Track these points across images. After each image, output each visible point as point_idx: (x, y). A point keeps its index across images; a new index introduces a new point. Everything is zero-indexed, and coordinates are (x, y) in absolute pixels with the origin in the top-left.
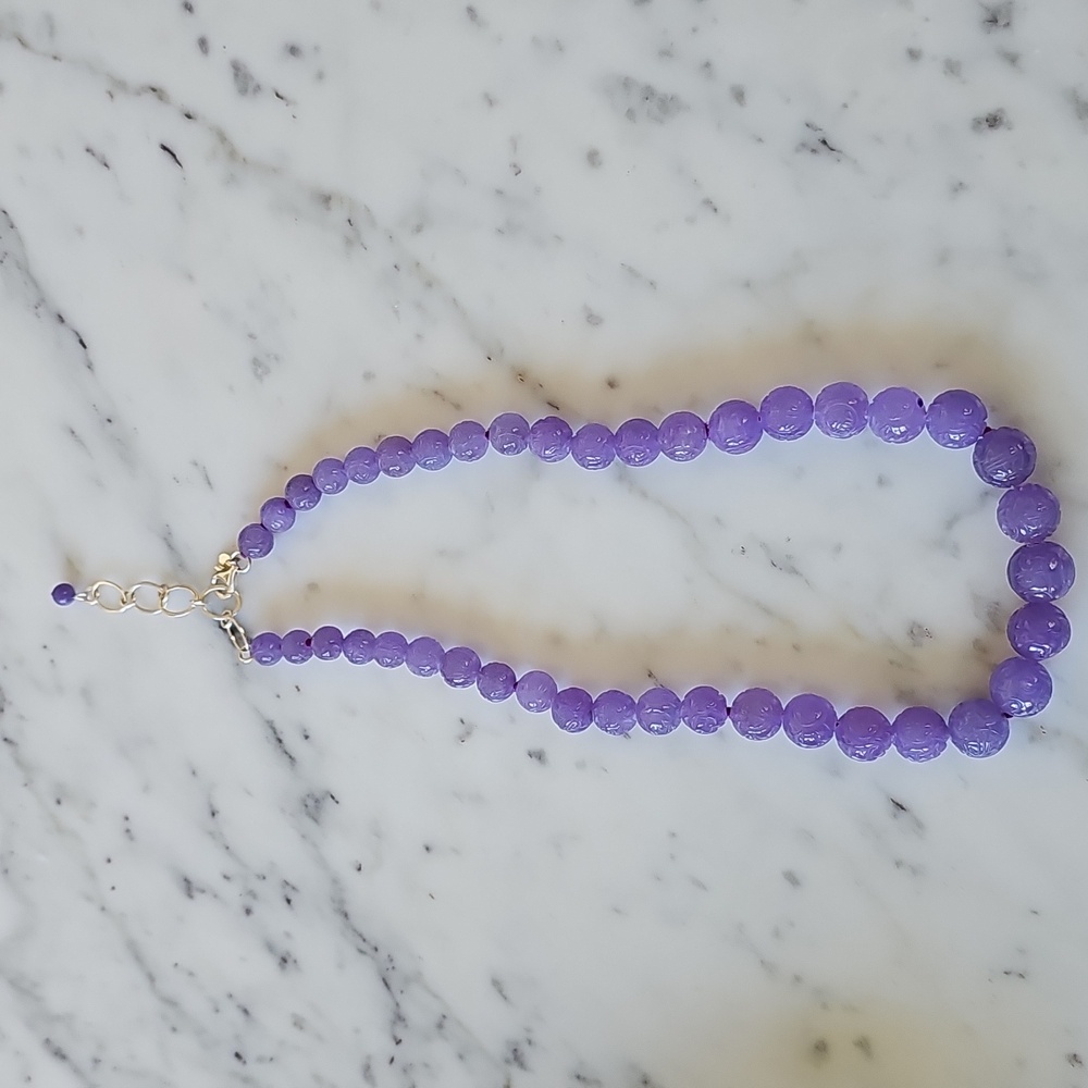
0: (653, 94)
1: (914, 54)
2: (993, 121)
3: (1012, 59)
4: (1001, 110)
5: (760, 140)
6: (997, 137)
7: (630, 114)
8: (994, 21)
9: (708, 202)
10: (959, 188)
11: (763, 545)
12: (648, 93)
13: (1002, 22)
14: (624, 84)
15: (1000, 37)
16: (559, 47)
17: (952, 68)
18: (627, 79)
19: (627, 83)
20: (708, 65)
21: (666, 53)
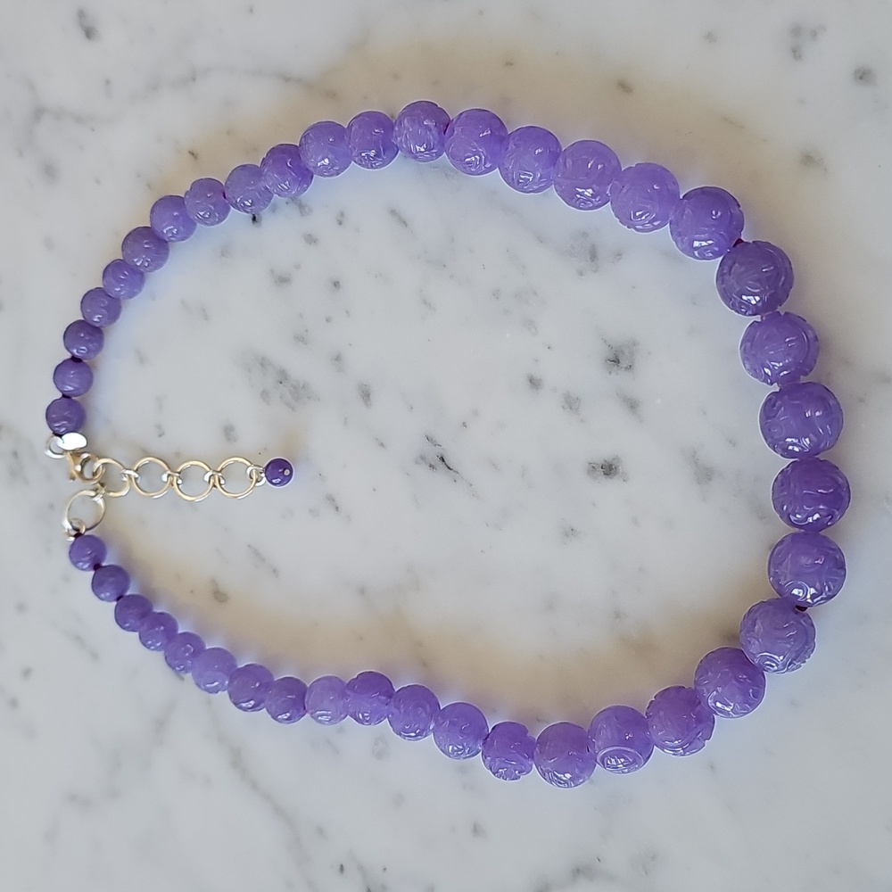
0: (286, 379)
1: (534, 383)
2: (609, 469)
3: (632, 405)
4: (616, 458)
5: (382, 445)
6: (611, 487)
7: (265, 395)
8: (616, 361)
9: (331, 499)
10: (570, 533)
11: (361, 868)
12: (283, 377)
13: (624, 363)
14: (262, 365)
15: (620, 378)
16: (205, 315)
17: (571, 403)
18: (263, 359)
19: (264, 363)
20: (338, 358)
21: (301, 339)
